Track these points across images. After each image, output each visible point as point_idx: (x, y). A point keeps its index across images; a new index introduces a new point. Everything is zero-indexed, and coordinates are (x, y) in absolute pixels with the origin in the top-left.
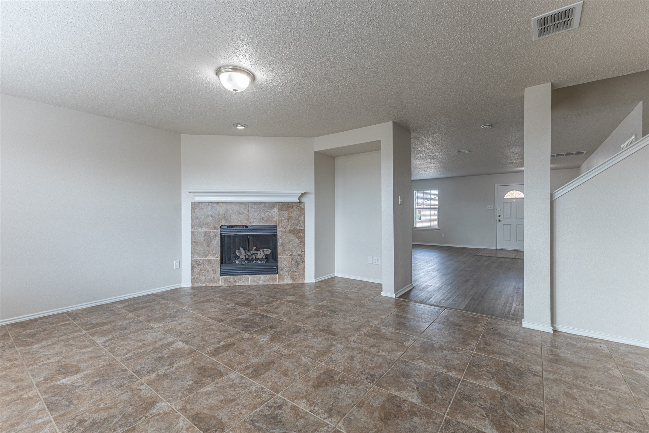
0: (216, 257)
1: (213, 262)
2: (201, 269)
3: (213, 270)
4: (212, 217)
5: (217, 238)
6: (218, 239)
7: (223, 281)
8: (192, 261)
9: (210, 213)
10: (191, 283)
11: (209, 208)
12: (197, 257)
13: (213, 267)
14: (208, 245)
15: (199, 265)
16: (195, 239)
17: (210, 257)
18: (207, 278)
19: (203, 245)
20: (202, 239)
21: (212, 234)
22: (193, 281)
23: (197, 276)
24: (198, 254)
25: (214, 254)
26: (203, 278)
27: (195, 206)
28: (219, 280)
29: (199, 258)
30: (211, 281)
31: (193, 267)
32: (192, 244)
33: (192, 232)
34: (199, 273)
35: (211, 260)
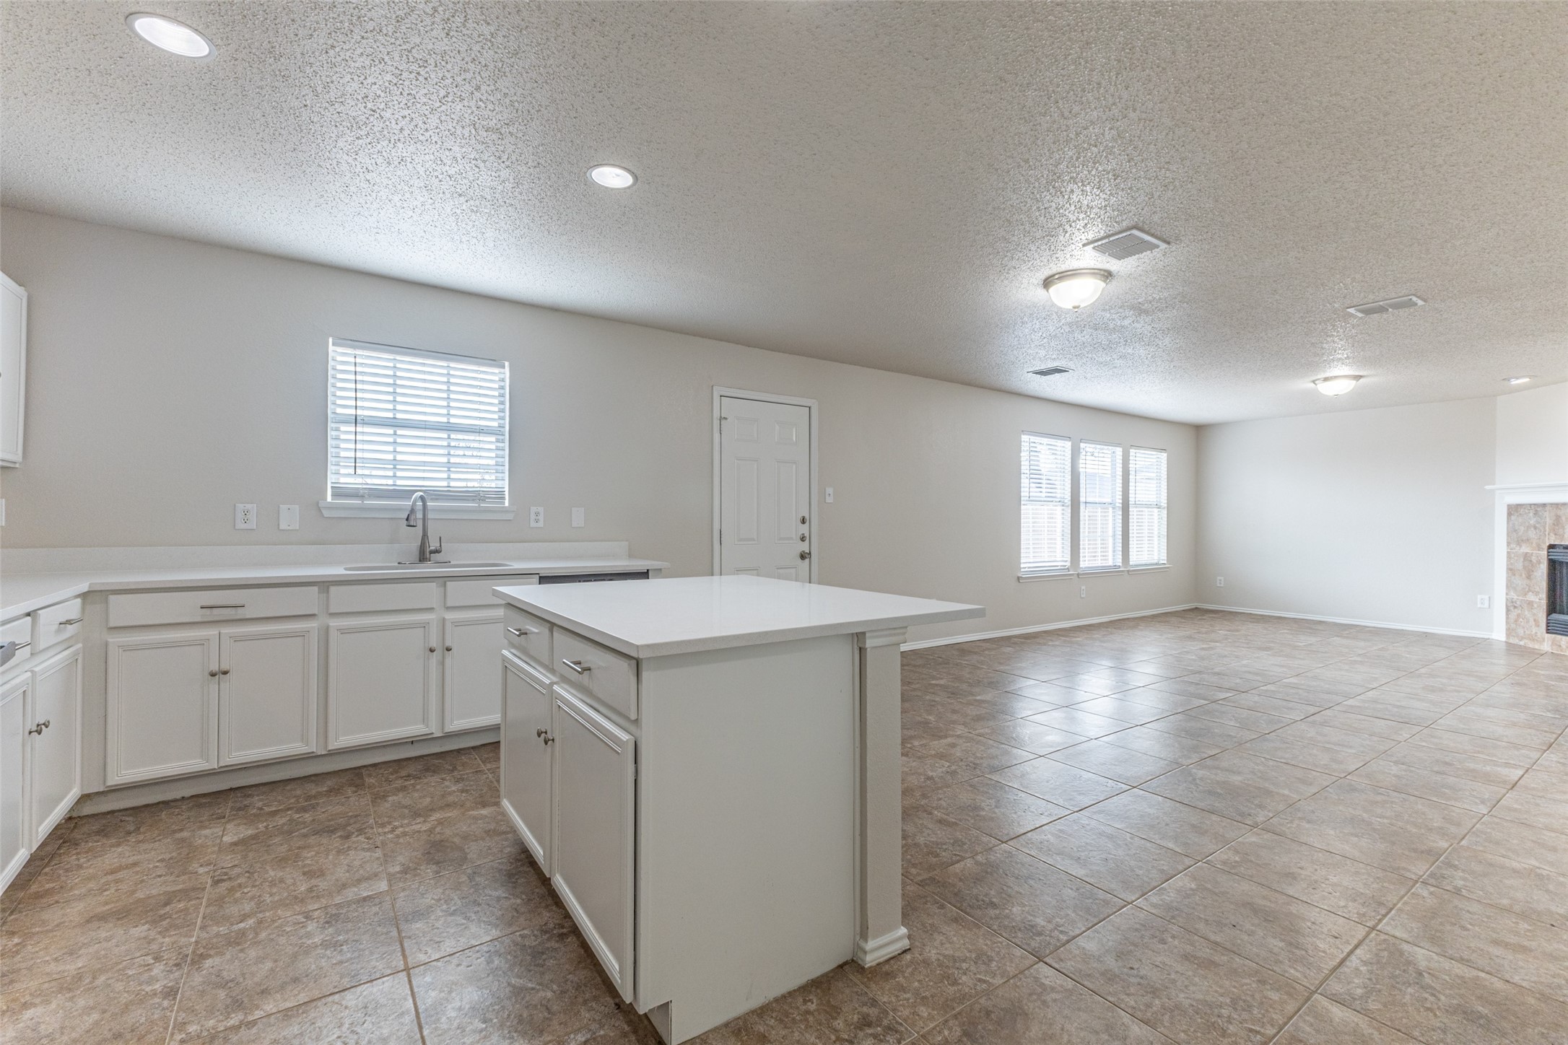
0: (1540, 598)
1: (1535, 606)
2: (1518, 615)
3: (1535, 620)
4: (1535, 528)
5: (1542, 565)
6: (1543, 568)
7: (1550, 643)
8: (1507, 599)
9: (1532, 522)
10: (1505, 635)
11: (1531, 514)
12: (1513, 595)
13: (1534, 615)
14: (1529, 577)
15: (1515, 607)
16: (1511, 564)
17: (1531, 597)
18: (1527, 632)
19: (1521, 575)
20: (1519, 565)
21: (1534, 559)
22: (1509, 632)
23: (1513, 626)
24: (1515, 589)
25: (1537, 593)
26: (1521, 631)
27: (1513, 510)
28: (1544, 640)
29: (1516, 597)
30: (1532, 638)
31: (1508, 610)
32: (1507, 573)
33: (1508, 552)
34: (1516, 621)
35: (1532, 602)
